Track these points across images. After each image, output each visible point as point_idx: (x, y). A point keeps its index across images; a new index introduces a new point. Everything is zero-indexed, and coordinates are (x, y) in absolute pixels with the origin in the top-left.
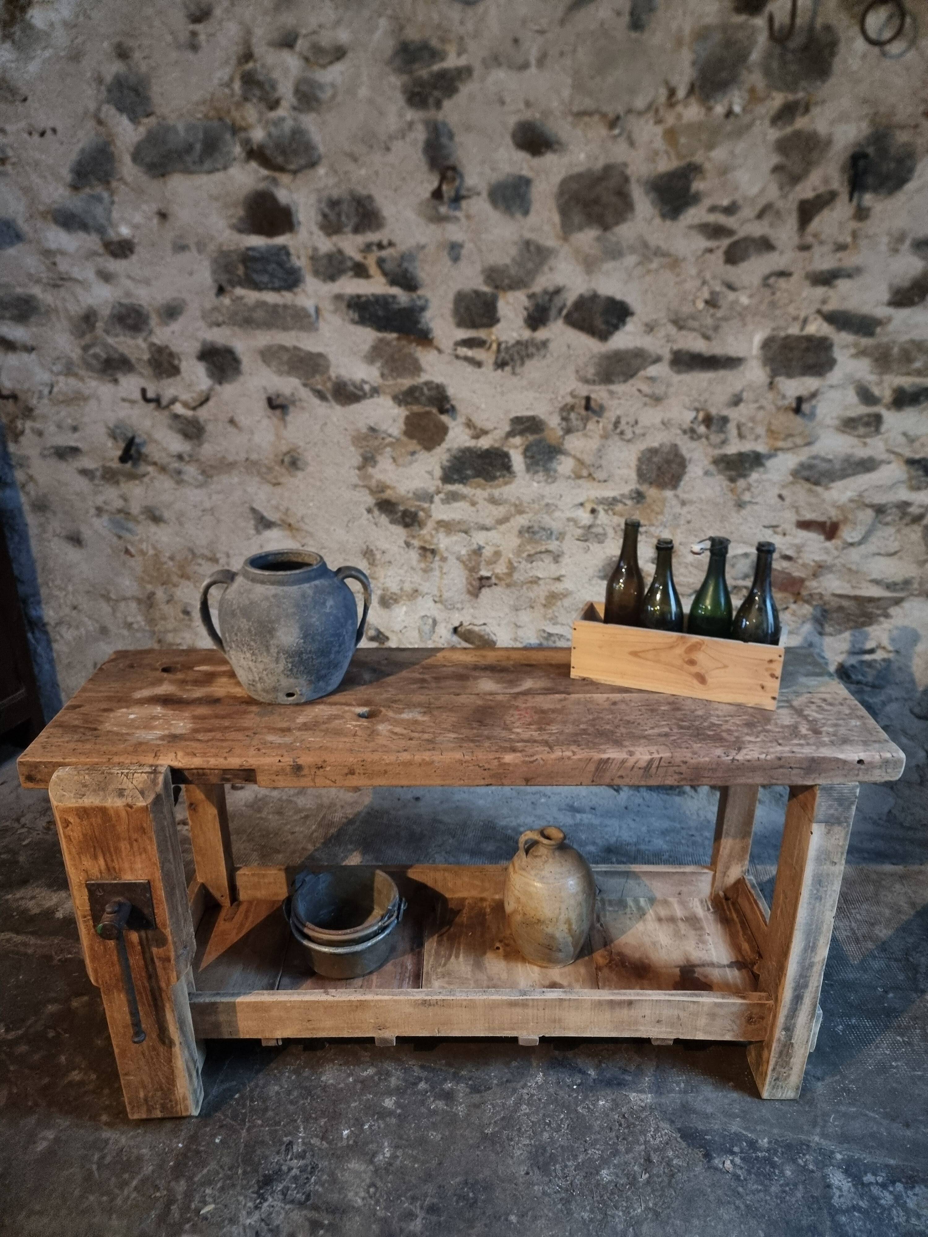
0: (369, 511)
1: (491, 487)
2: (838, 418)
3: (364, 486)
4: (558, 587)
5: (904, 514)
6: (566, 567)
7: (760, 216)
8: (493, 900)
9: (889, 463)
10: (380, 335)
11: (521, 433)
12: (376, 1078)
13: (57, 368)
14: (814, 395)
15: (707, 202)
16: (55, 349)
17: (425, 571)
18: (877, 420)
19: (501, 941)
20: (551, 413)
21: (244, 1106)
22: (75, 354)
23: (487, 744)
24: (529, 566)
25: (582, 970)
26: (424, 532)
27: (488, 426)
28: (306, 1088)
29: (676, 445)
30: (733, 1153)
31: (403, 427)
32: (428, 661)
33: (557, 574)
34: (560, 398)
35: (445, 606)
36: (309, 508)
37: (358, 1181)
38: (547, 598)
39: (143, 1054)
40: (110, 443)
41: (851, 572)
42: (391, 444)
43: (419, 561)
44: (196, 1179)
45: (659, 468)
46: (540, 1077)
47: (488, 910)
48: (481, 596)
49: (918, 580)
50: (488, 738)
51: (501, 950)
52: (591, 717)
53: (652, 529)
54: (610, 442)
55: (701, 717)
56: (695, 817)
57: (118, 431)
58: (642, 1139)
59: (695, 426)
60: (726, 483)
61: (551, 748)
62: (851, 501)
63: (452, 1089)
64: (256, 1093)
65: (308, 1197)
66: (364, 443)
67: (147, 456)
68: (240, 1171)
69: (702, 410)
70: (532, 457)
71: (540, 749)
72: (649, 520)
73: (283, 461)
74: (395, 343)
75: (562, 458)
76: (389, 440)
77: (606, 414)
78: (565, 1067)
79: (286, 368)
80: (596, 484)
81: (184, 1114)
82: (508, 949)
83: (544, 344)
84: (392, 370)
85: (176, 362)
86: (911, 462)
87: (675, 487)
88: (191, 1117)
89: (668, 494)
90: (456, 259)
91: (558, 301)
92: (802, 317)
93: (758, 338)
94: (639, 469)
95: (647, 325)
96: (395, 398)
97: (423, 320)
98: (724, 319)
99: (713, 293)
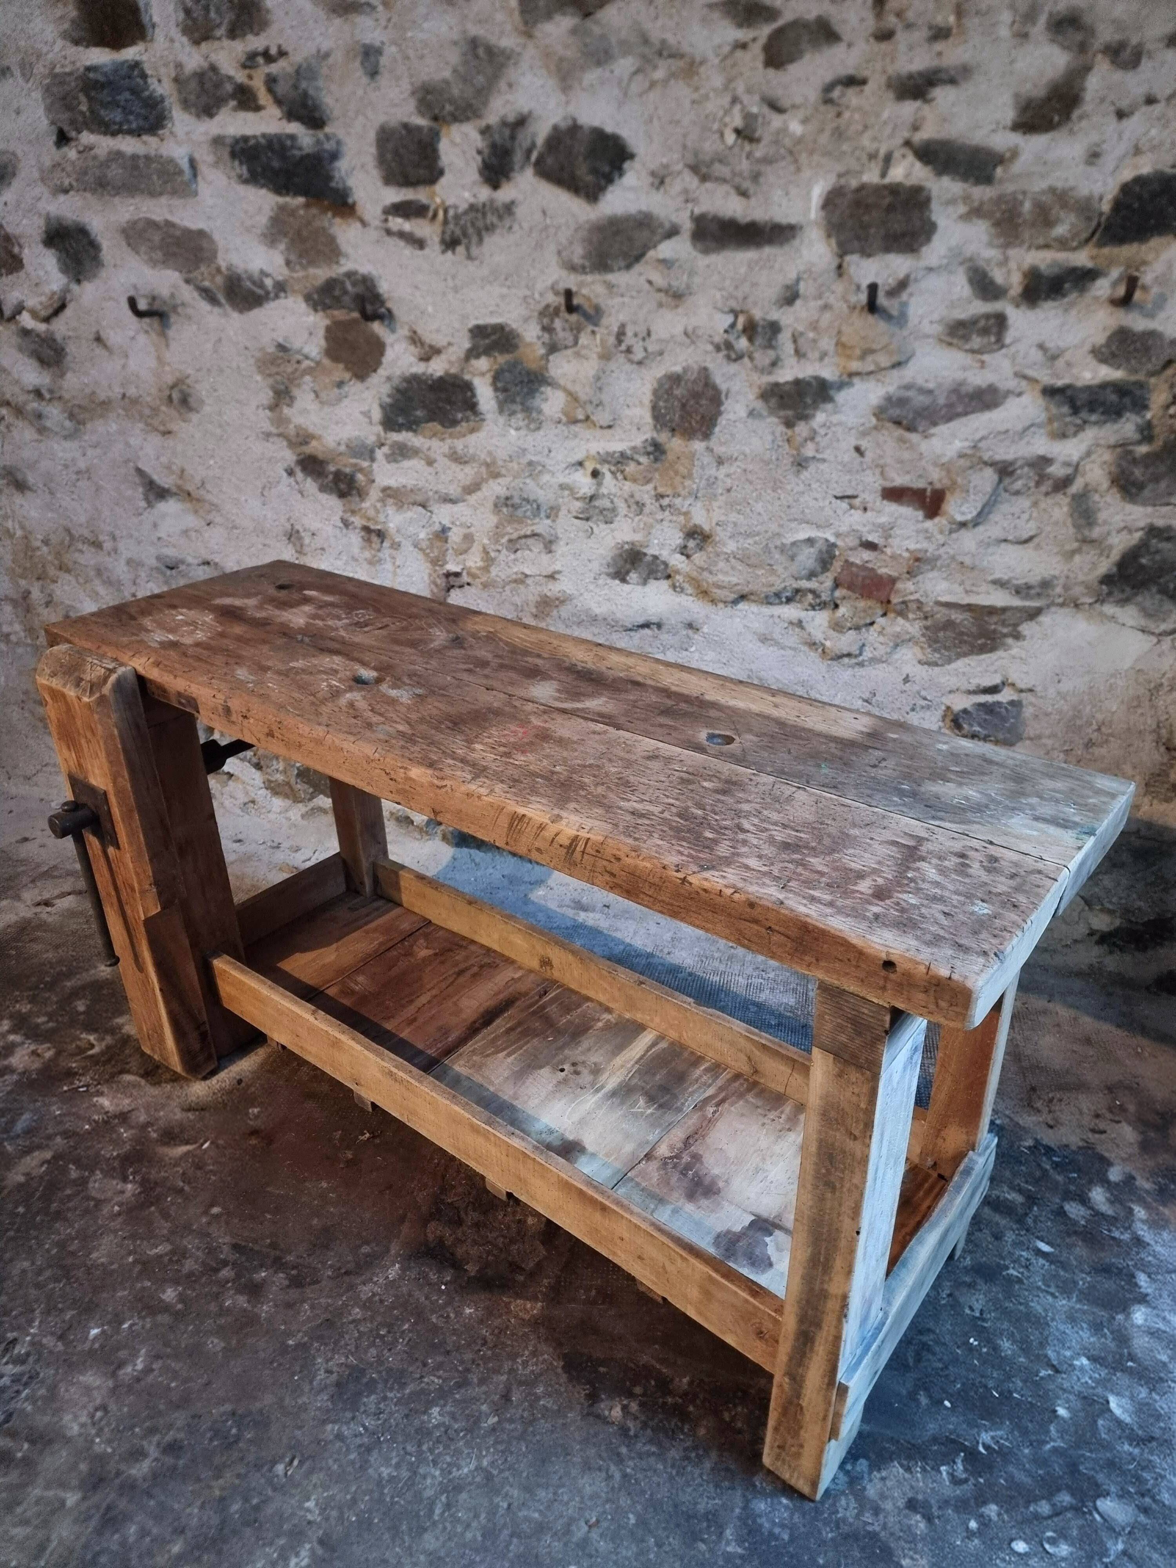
0: (290, 473)
1: (451, 436)
2: (940, 321)
3: (279, 435)
4: (553, 589)
5: (1042, 478)
6: (563, 558)
9: (1020, 394)
10: (281, 200)
11: (487, 351)
12: (166, 1259)
14: (903, 285)
17: (371, 562)
18: (1000, 321)
20: (526, 320)
24: (512, 556)
26: (366, 505)
27: (439, 340)
29: (705, 369)
30: (630, 1395)
31: (323, 343)
33: (549, 571)
36: (209, 467)
37: (84, 1399)
38: (538, 605)
41: (963, 568)
42: (309, 371)
43: (362, 548)
45: (684, 406)
46: (394, 1271)
49: (1062, 581)
53: (678, 501)
54: (612, 365)
59: (731, 338)
60: (781, 428)
62: (961, 456)
66: (274, 370)
69: (742, 312)
70: (505, 390)
72: (674, 487)
73: (170, 399)
74: (302, 212)
75: (548, 390)
76: (306, 363)
77: (605, 321)
79: (158, 255)
80: (599, 433)
83: (509, 208)
84: (301, 256)
85: (16, 250)
86: (1050, 392)
87: (707, 436)
89: (698, 446)
90: (374, 73)
91: (523, 139)
92: (882, 152)
93: (818, 192)
94: (654, 408)
95: (653, 174)
96: (308, 298)
97: (337, 175)
98: (767, 161)
99: (749, 118)
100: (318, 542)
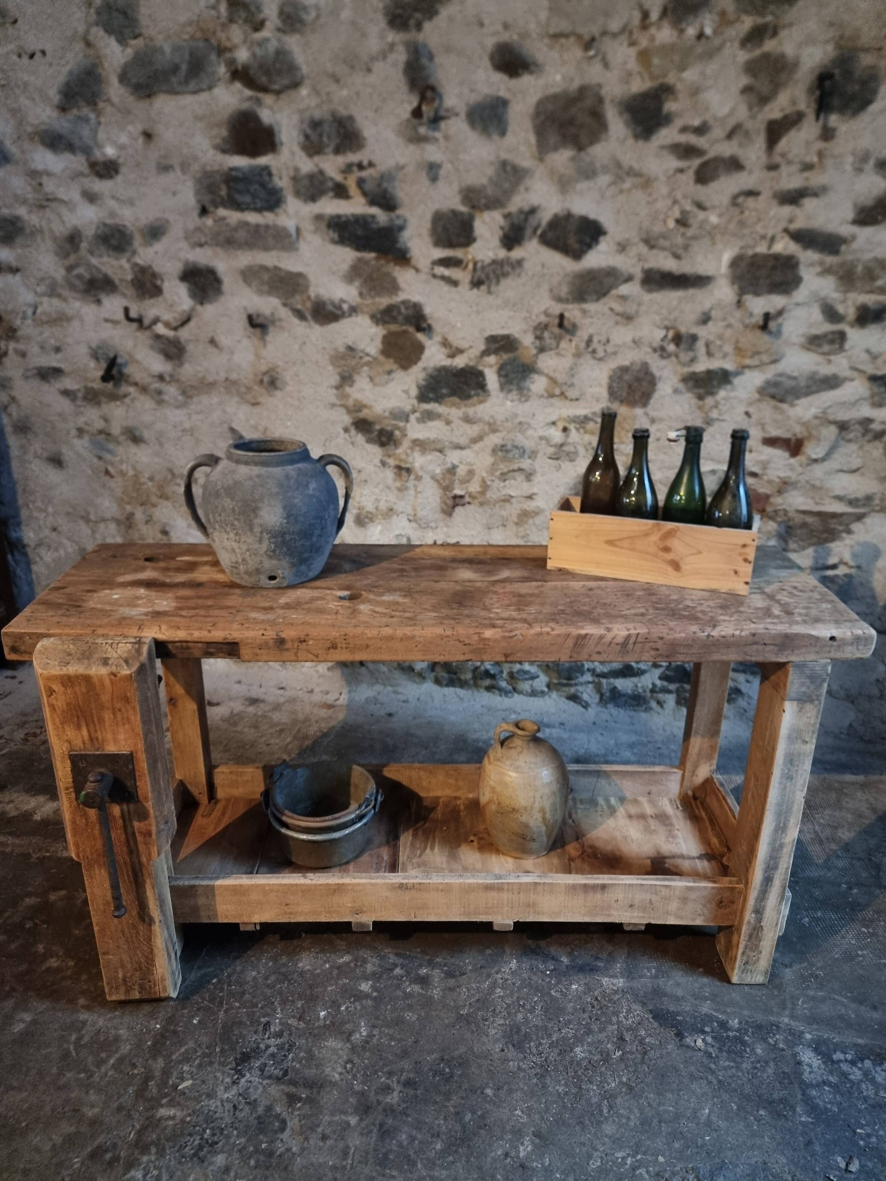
0: (346, 430)
1: (465, 406)
2: (803, 335)
3: (341, 406)
4: (531, 505)
5: (866, 432)
6: (538, 485)
7: (730, 136)
8: (467, 799)
9: (852, 380)
10: (359, 255)
11: (496, 352)
12: (352, 964)
13: (41, 289)
14: (780, 313)
15: (679, 123)
16: (39, 270)
17: (400, 490)
18: (842, 336)
19: (475, 835)
20: (525, 332)
21: (222, 990)
22: (59, 274)
23: (467, 621)
24: (502, 484)
25: (555, 861)
26: (399, 451)
27: (463, 344)
28: (283, 974)
29: (646, 363)
30: (703, 1032)
31: (380, 346)
32: (407, 555)
33: (528, 493)
34: (534, 317)
35: (420, 526)
36: (287, 427)
37: (335, 1057)
38: (519, 516)
39: (123, 932)
40: (92, 364)
41: (814, 488)
42: (368, 364)
43: (395, 480)
44: (174, 1057)
45: (630, 386)
46: (514, 964)
47: (462, 807)
48: (454, 514)
49: (879, 496)
50: (468, 616)
51: (475, 843)
52: (568, 600)
54: (582, 360)
55: (676, 600)
56: (661, 732)
57: (101, 351)
58: (614, 1019)
59: (665, 344)
60: (694, 401)
61: (530, 624)
62: (816, 417)
63: (427, 975)
64: (233, 978)
65: (286, 1073)
66: (342, 362)
67: (128, 376)
68: (218, 1049)
69: (672, 328)
70: (506, 376)
71: (519, 625)
72: (620, 438)
73: (262, 381)
74: (373, 262)
75: (535, 377)
76: (367, 359)
77: (579, 333)
78: (538, 954)
79: (266, 288)
80: (567, 403)
81: (162, 995)
82: (482, 842)
83: (519, 263)
84: (370, 290)
85: (159, 282)
86: (874, 379)
87: (645, 405)
88: (169, 998)
89: (638, 412)
90: (434, 179)
91: (533, 221)
92: (770, 235)
93: (727, 257)
94: (610, 388)
95: (619, 244)
96: (373, 317)
97: (401, 240)
98: (694, 238)
99: (683, 212)
100: (363, 476)
